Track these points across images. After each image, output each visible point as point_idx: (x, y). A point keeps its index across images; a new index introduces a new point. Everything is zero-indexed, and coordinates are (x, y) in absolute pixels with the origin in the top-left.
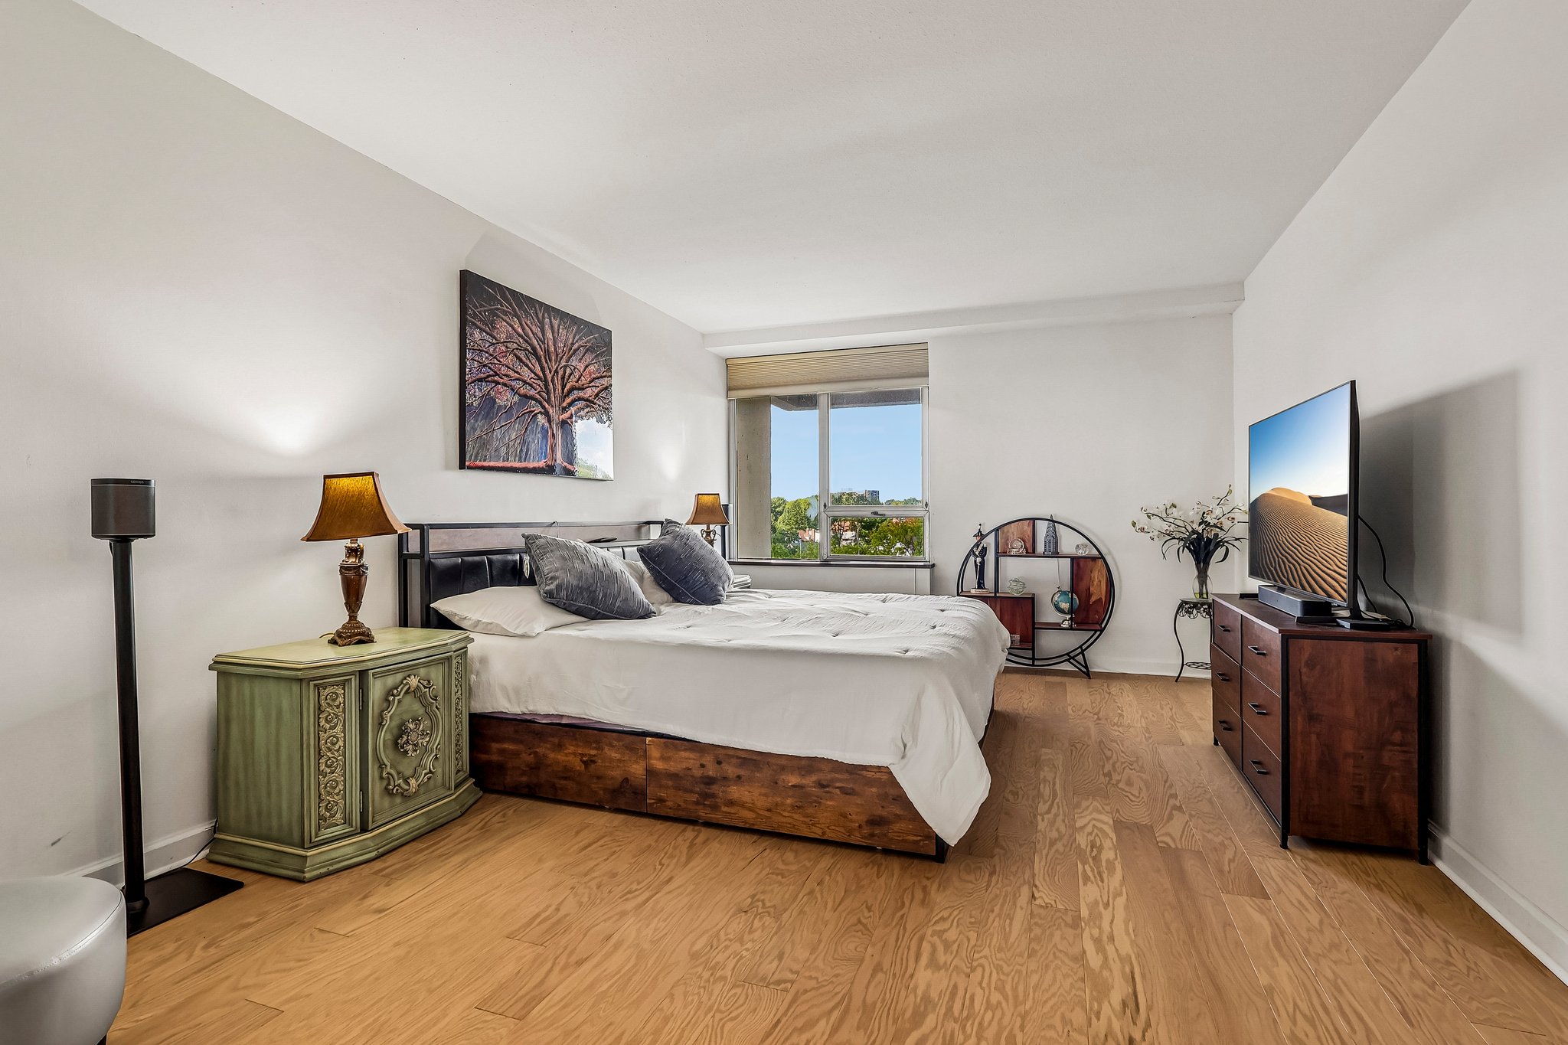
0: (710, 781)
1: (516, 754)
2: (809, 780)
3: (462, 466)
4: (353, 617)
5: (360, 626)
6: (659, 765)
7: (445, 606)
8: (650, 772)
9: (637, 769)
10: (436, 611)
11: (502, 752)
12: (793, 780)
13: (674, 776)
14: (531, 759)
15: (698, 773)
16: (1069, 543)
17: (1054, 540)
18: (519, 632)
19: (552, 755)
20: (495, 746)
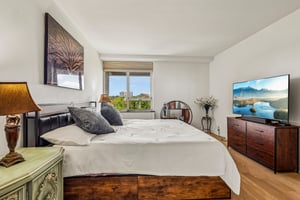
0: (161, 187)
1: (83, 190)
2: (194, 182)
3: (45, 83)
4: (12, 151)
5: (17, 155)
6: (142, 185)
7: (46, 136)
8: (139, 188)
9: (134, 188)
10: (43, 139)
11: (77, 190)
12: (189, 183)
13: (149, 188)
14: (90, 191)
15: (157, 185)
16: (182, 106)
17: (179, 106)
18: (83, 144)
19: (99, 188)
20: (73, 188)
